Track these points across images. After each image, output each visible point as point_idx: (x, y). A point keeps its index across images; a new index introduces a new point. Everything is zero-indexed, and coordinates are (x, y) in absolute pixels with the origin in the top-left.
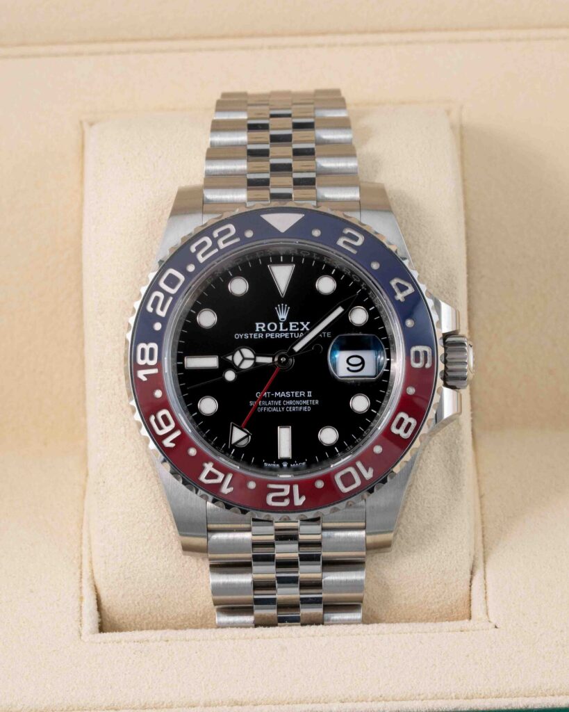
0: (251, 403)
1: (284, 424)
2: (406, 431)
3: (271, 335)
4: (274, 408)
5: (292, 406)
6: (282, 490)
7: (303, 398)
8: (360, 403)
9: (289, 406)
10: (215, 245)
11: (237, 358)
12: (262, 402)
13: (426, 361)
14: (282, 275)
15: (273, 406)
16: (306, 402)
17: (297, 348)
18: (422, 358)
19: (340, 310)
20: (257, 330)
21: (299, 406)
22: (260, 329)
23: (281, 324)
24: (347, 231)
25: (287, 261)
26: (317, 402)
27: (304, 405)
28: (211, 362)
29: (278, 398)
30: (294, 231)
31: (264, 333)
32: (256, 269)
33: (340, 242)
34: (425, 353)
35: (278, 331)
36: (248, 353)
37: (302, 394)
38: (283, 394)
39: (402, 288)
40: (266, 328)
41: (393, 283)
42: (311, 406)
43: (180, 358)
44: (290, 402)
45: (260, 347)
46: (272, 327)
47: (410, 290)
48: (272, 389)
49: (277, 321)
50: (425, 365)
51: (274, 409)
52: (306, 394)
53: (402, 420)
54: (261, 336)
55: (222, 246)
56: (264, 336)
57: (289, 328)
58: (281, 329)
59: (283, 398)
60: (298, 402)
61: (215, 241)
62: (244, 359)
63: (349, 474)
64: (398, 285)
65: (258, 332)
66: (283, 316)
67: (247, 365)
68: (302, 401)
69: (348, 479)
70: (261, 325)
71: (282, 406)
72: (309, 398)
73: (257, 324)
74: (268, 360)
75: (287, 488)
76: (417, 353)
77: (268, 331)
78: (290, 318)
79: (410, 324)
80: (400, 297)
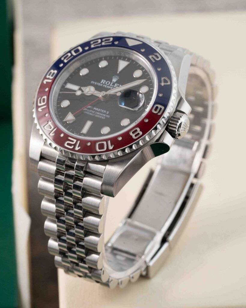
1: (91, 120)
2: (136, 136)
3: (106, 86)
4: (90, 113)
5: (98, 115)
6: (73, 141)
7: (104, 113)
8: (125, 122)
9: (97, 114)
10: (101, 43)
12: (88, 110)
13: (159, 112)
14: (122, 65)
15: (90, 112)
16: (105, 115)
18: (158, 110)
20: (101, 82)
21: (101, 116)
22: (103, 83)
23: (112, 83)
24: (156, 54)
25: (128, 60)
26: (109, 116)
27: (103, 116)
29: (94, 110)
31: (103, 84)
33: (151, 57)
34: (161, 109)
35: (109, 85)
36: (93, 88)
37: (105, 111)
38: (97, 109)
39: (165, 81)
40: (105, 83)
41: (162, 79)
42: (106, 117)
43: (65, 83)
44: (98, 113)
45: (99, 88)
46: (108, 83)
47: (169, 83)
48: (94, 106)
49: (111, 81)
50: (158, 113)
51: (91, 114)
52: (106, 112)
53: (136, 131)
54: (101, 85)
55: (103, 44)
56: (103, 86)
57: (114, 85)
58: (111, 85)
59: (97, 111)
60: (101, 114)
62: (89, 90)
63: (103, 144)
64: (164, 79)
65: (101, 83)
66: (114, 80)
70: (104, 81)
71: (94, 113)
72: (107, 114)
73: (103, 80)
75: (75, 141)
76: (157, 107)
78: (117, 82)
79: (161, 95)
80: (163, 84)
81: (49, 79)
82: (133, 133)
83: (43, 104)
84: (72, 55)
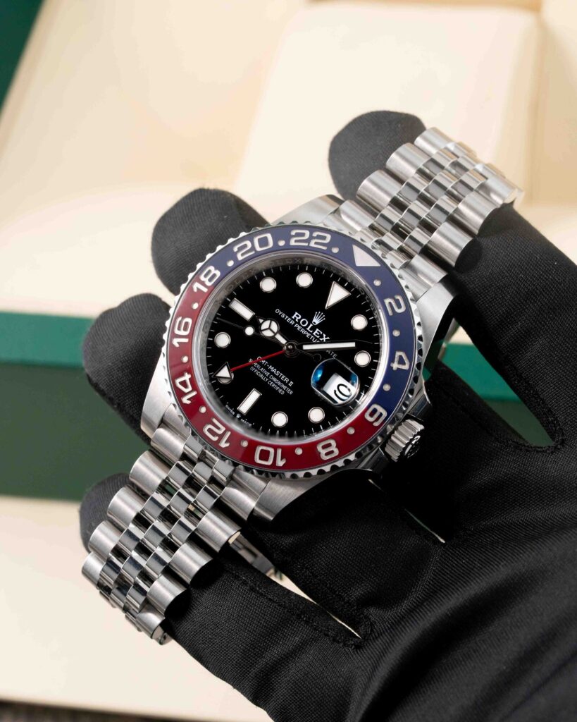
0: (251, 361)
1: (259, 390)
2: (327, 454)
3: (299, 328)
4: (261, 374)
5: (274, 382)
6: (218, 428)
7: (284, 383)
8: (316, 415)
9: (272, 381)
10: (308, 241)
11: (265, 325)
12: (259, 366)
13: (377, 420)
14: (337, 294)
15: (262, 373)
16: (284, 387)
17: (306, 347)
18: (376, 416)
19: (352, 345)
20: (293, 317)
21: (278, 386)
22: (295, 318)
23: (311, 325)
24: (398, 297)
25: (348, 288)
26: (291, 393)
27: (282, 388)
28: (247, 313)
29: (269, 370)
30: (364, 271)
31: (296, 322)
32: (325, 278)
33: (387, 301)
34: (381, 414)
35: (305, 328)
36: (275, 327)
37: (287, 380)
38: (274, 371)
39: (401, 361)
40: (299, 320)
41: (398, 354)
42: (286, 392)
43: (231, 297)
44: (275, 379)
45: (285, 329)
46: (304, 323)
47: (406, 367)
48: (271, 362)
49: (310, 322)
50: (374, 422)
51: (261, 376)
52: (289, 382)
53: (329, 445)
54: (292, 322)
55: (312, 244)
56: (294, 324)
57: (313, 332)
58: (308, 329)
59: (272, 373)
60: (279, 383)
61: (311, 238)
62: (270, 329)
63: (268, 452)
64: (401, 357)
65: (292, 319)
66: (316, 321)
67: (268, 334)
68: (282, 384)
69: (265, 455)
70: (298, 316)
71: (268, 377)
72: (288, 386)
73: (296, 313)
74: (283, 341)
75: (223, 429)
76: (375, 411)
77: (299, 323)
78: (319, 326)
79: (387, 388)
80: (395, 366)
81: (203, 283)
82: (324, 447)
83: (182, 333)
84: (253, 248)
